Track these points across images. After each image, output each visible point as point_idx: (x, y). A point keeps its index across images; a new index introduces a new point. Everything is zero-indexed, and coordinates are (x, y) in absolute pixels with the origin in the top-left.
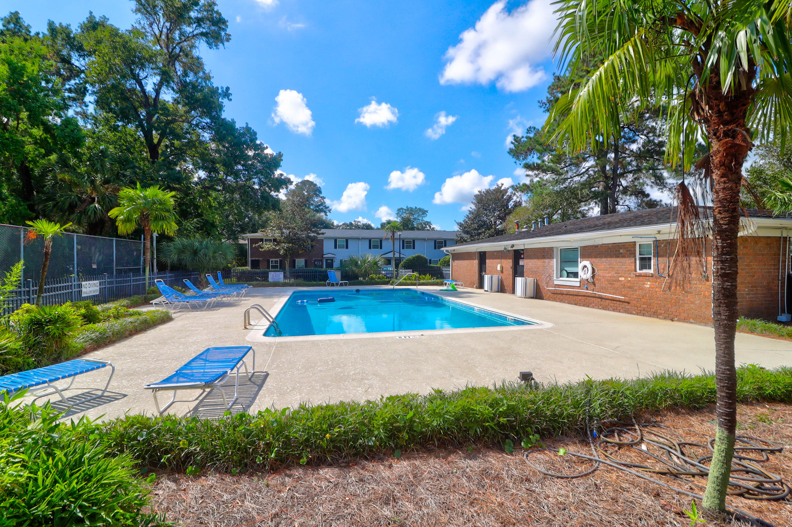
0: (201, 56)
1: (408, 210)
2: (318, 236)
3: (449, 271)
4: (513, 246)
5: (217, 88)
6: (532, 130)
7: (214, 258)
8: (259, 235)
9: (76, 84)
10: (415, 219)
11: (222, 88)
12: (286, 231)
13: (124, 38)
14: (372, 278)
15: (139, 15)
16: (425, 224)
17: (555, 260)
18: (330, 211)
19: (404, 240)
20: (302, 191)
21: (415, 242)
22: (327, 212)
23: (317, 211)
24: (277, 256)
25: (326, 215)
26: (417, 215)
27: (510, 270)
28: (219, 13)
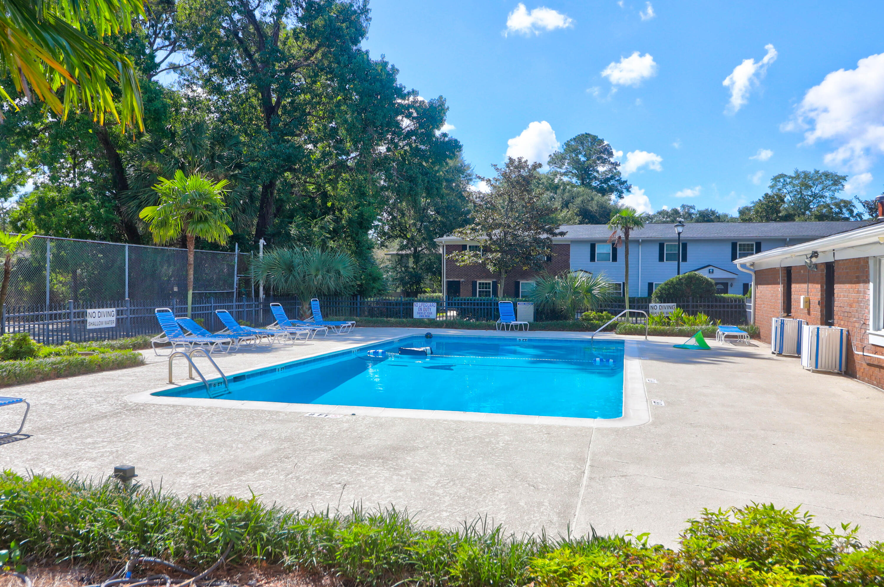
1: (797, 177)
2: (554, 238)
3: (750, 308)
4: (815, 254)
8: (457, 237)
10: (815, 196)
12: (497, 233)
14: (588, 319)
17: (871, 285)
18: (628, 189)
19: (736, 243)
20: (577, 155)
21: (763, 247)
22: (622, 192)
23: (603, 192)
24: (488, 275)
25: (621, 197)
26: (820, 187)
27: (818, 308)
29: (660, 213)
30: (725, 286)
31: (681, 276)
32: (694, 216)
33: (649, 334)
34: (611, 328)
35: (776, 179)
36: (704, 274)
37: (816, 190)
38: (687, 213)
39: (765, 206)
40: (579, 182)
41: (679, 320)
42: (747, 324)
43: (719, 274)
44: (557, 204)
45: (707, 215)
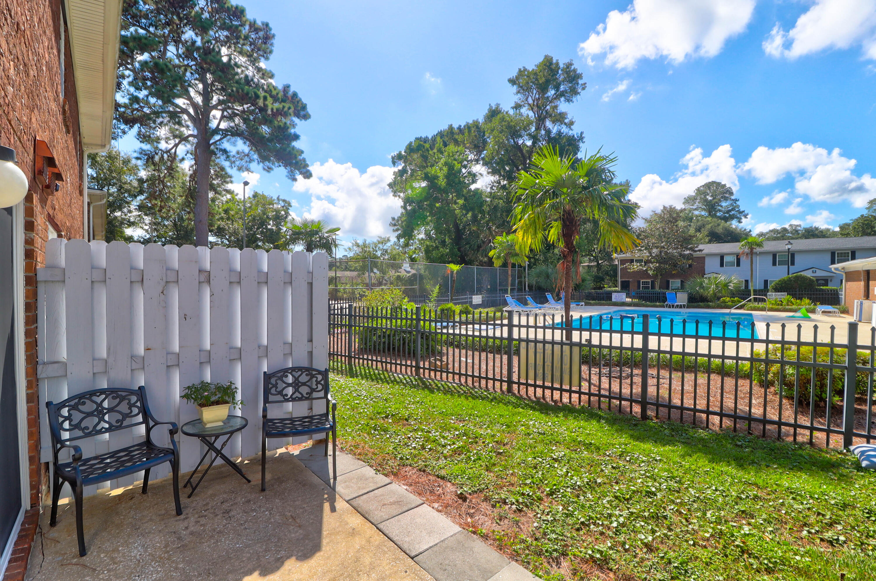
0: (563, 111)
2: (694, 253)
3: (842, 295)
8: (628, 255)
12: (655, 251)
18: (746, 216)
19: (835, 253)
20: (705, 196)
21: (857, 255)
22: (741, 219)
23: (726, 219)
24: (648, 276)
25: (740, 222)
28: (575, 71)
29: (771, 231)
30: (826, 281)
31: (790, 276)
32: (800, 232)
33: (768, 311)
34: (741, 307)
36: (808, 274)
38: (794, 230)
39: (860, 224)
40: (707, 214)
41: (789, 302)
42: (839, 305)
43: (820, 274)
44: (692, 231)
45: (812, 231)
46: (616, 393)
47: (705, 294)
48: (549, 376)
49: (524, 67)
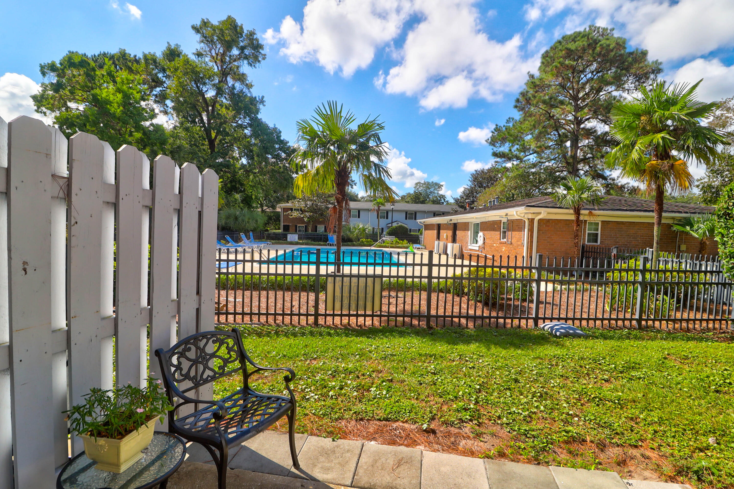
0: (245, 72)
1: (425, 184)
3: (422, 238)
4: (451, 220)
5: (256, 98)
6: (511, 120)
7: (248, 222)
8: (289, 205)
9: (160, 90)
10: (431, 192)
11: (259, 96)
12: (309, 203)
13: (192, 66)
14: (362, 242)
15: (202, 44)
16: (439, 197)
17: (470, 231)
18: (355, 184)
24: (303, 222)
26: (433, 189)
27: (451, 238)
28: (257, 40)
35: (417, 184)
37: (432, 190)
46: (408, 313)
47: (351, 236)
48: (353, 306)
49: (207, 19)
